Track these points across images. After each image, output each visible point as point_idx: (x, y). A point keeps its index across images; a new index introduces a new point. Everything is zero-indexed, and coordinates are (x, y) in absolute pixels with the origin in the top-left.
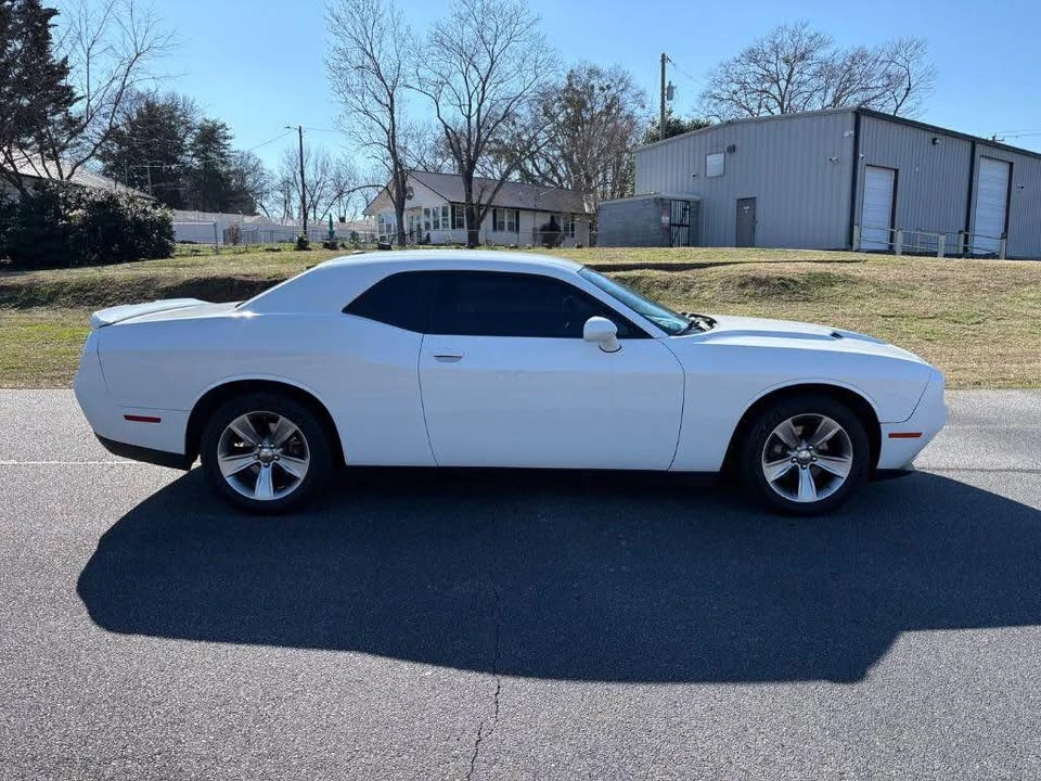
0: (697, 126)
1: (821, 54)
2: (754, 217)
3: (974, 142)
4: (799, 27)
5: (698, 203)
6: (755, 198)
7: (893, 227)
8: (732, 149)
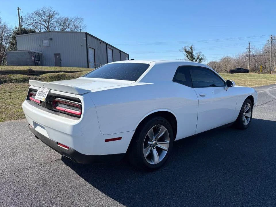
0: (32, 32)
1: (57, 17)
2: (60, 59)
3: (107, 44)
4: (50, 8)
5: (42, 54)
6: (60, 54)
7: (95, 62)
8: (51, 39)
